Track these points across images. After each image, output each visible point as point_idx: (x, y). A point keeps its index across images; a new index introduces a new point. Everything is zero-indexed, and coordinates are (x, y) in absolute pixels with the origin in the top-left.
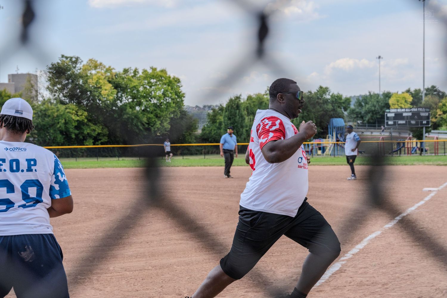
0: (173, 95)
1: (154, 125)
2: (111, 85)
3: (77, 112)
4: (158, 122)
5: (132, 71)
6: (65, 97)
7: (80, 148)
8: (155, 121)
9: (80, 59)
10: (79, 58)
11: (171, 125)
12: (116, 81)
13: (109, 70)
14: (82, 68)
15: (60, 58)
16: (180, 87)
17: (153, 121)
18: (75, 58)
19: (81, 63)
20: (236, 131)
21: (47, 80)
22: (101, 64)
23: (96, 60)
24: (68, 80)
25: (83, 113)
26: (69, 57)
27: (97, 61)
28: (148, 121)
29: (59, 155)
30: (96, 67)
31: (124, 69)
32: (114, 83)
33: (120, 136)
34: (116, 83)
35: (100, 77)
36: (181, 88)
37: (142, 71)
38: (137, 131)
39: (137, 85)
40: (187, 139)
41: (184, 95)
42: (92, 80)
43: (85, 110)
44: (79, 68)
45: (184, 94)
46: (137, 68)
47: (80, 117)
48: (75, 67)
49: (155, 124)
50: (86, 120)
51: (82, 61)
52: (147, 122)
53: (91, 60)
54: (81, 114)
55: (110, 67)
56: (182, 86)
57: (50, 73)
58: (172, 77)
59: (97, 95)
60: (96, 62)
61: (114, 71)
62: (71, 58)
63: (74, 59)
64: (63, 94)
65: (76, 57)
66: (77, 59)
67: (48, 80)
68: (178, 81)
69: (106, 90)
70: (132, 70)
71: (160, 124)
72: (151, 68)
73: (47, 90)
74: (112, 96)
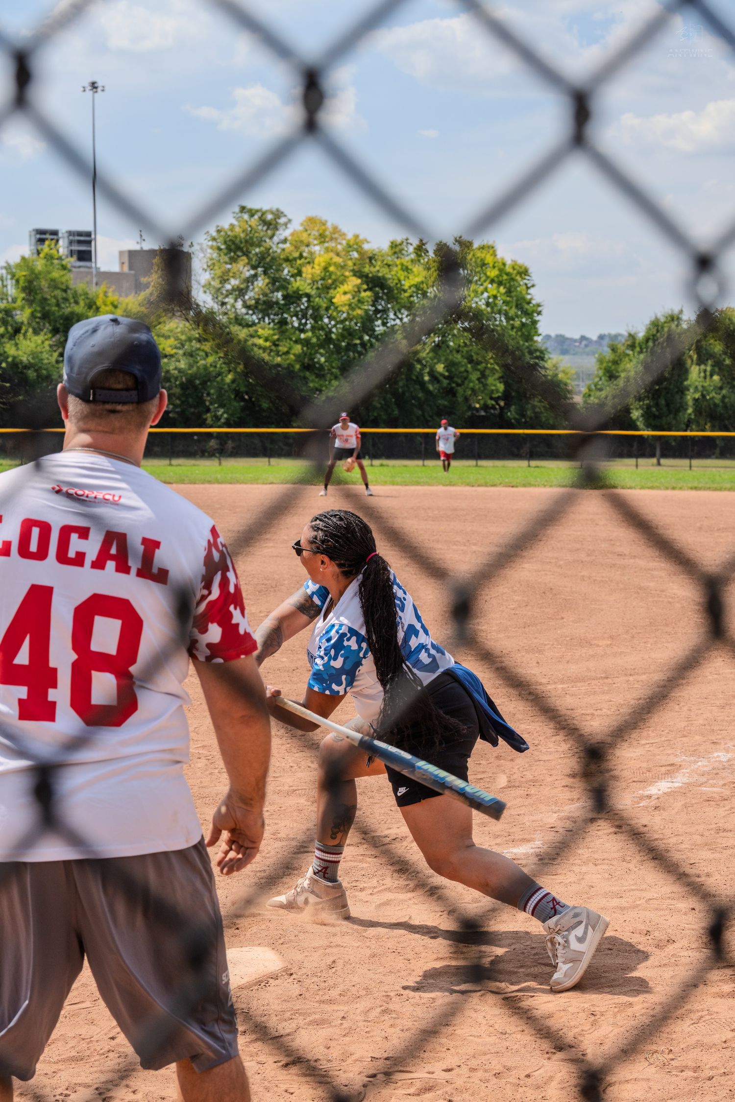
0: (511, 308)
1: (463, 382)
2: (359, 281)
3: (276, 345)
4: (475, 376)
5: (411, 249)
6: (248, 307)
7: (283, 433)
8: (467, 371)
9: (285, 216)
10: (282, 213)
11: (506, 384)
12: (371, 272)
13: (355, 245)
14: (289, 238)
15: (237, 214)
16: (528, 288)
17: (461, 372)
18: (272, 213)
19: (286, 224)
20: (666, 401)
21: (205, 267)
22: (336, 230)
23: (324, 218)
24: (254, 267)
25: (290, 348)
26: (257, 211)
27: (326, 221)
28: (447, 371)
29: (233, 448)
30: (322, 238)
31: (392, 243)
32: (367, 276)
33: (379, 406)
34: (370, 275)
35: (331, 259)
36: (531, 291)
37: (435, 248)
38: (421, 395)
39: (422, 282)
40: (543, 419)
41: (540, 309)
42: (313, 268)
43: (296, 342)
44: (282, 237)
45: (539, 305)
46: (424, 242)
47: (284, 356)
48: (271, 238)
49: (466, 378)
50: (297, 367)
51: (290, 221)
52: (447, 374)
53: (312, 221)
54: (285, 349)
55: (357, 236)
56: (533, 286)
57: (212, 247)
58: (509, 262)
59: (325, 305)
60: (324, 224)
61: (366, 247)
62: (264, 214)
63: (269, 217)
64: (244, 302)
65: (274, 209)
66: (278, 214)
67: (208, 266)
68: (524, 272)
69: (345, 293)
70: (411, 244)
71: (478, 379)
72: (456, 241)
73: (205, 292)
74: (360, 308)
